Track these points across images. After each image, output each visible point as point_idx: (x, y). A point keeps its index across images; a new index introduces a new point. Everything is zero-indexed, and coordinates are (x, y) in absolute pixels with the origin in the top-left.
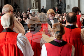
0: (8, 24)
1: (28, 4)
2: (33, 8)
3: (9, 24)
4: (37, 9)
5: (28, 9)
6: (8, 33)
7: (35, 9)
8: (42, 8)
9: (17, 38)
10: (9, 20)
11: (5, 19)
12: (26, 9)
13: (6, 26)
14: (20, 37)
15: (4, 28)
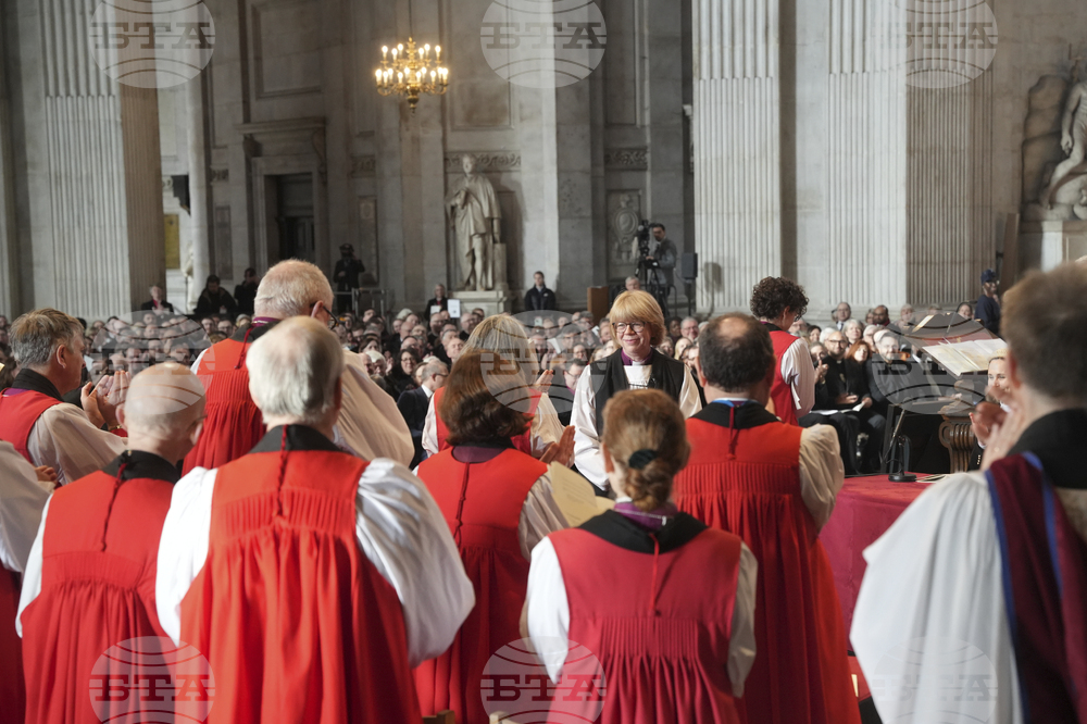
0: (299, 394)
1: (434, 258)
2: (469, 285)
3: (306, 395)
4: (498, 294)
5: (435, 290)
6: (296, 459)
7: (480, 294)
8: (530, 282)
9: (362, 492)
10: (304, 367)
11: (274, 361)
12: (420, 294)
13: (283, 407)
14: (380, 488)
15: (271, 421)
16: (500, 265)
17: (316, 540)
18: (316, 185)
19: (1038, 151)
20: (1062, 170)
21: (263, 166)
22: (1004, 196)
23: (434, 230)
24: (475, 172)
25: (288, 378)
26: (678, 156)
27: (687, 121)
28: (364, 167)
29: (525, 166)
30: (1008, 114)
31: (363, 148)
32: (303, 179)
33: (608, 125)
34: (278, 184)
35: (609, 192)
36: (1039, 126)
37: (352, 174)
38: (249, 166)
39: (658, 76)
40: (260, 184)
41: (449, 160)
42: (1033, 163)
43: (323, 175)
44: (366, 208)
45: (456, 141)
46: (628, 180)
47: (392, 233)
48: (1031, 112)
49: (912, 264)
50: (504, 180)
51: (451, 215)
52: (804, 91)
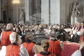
16: (23, 19)
17: (16, 54)
18: (7, 12)
19: (71, 10)
20: (73, 12)
21: (3, 10)
22: (68, 14)
23: (18, 16)
24: (21, 11)
25: (14, 38)
26: (40, 10)
27: (40, 7)
28: (11, 10)
29: (26, 10)
30: (68, 7)
31: (11, 8)
32: (6, 11)
33: (33, 7)
34: (4, 12)
35: (33, 13)
36: (71, 8)
37: (10, 11)
38: (1, 10)
39: (38, 3)
40: (2, 12)
41: (19, 10)
42: (70, 11)
43: (8, 11)
44: (11, 14)
45: (20, 8)
46: (35, 12)
47: (14, 16)
48: (70, 7)
49: (60, 20)
50: (24, 11)
51: (19, 15)
52: (51, 4)
